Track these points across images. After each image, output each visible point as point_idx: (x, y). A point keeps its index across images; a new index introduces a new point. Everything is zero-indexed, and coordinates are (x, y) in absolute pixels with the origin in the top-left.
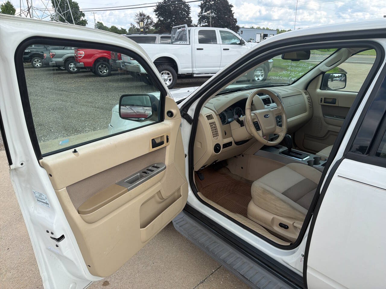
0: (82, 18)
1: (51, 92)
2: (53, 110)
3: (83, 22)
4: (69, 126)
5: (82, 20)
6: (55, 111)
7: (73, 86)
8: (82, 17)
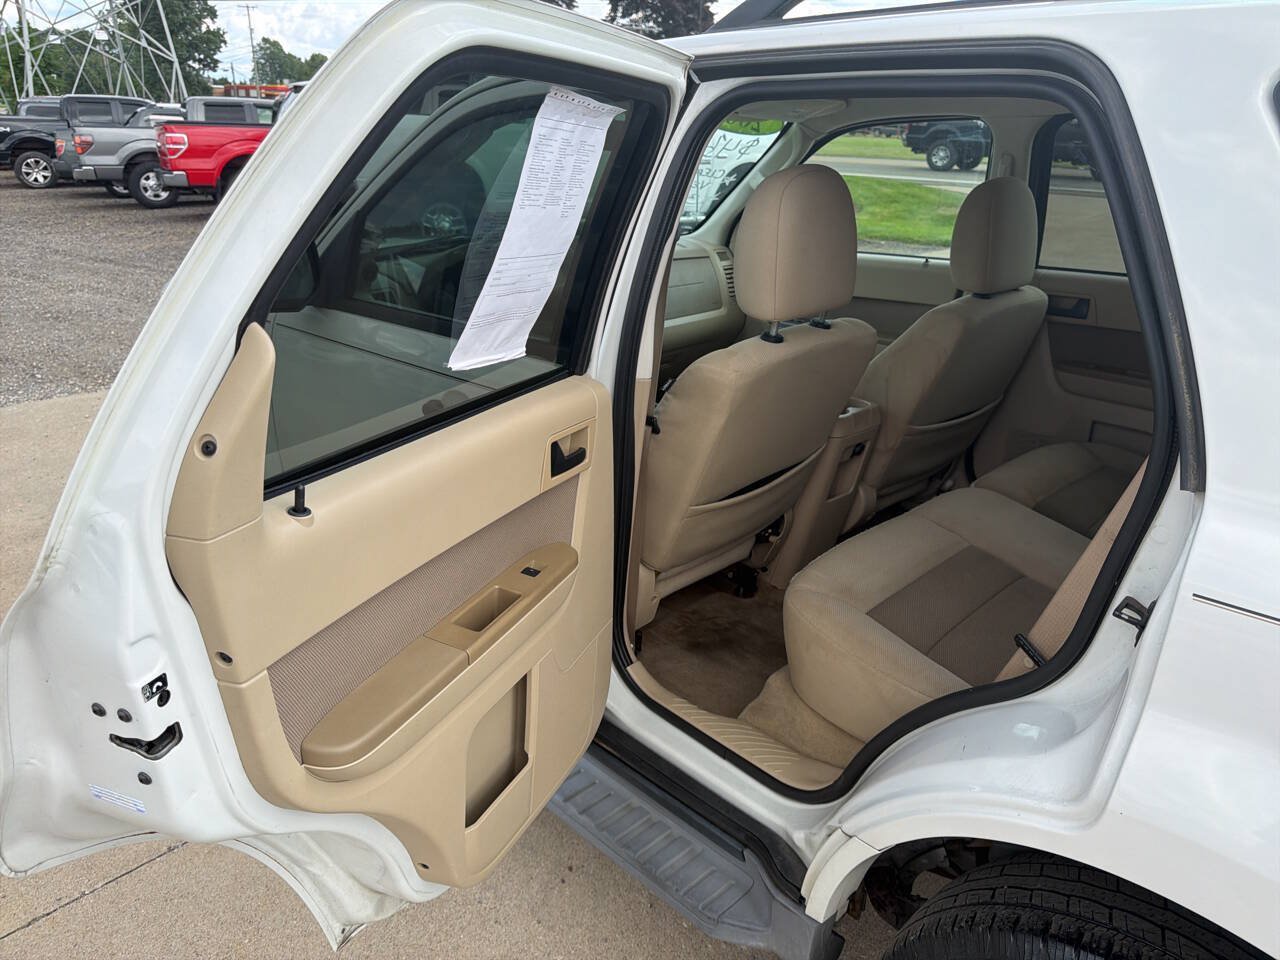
0: (208, 24)
1: (65, 263)
2: (58, 317)
3: (211, 37)
4: (95, 365)
5: (208, 31)
6: (60, 322)
7: (144, 248)
8: (208, 21)
